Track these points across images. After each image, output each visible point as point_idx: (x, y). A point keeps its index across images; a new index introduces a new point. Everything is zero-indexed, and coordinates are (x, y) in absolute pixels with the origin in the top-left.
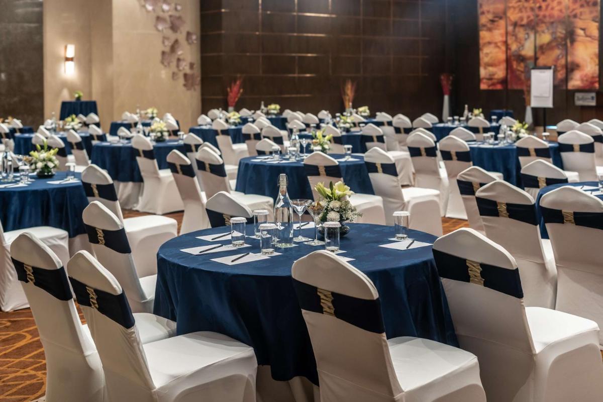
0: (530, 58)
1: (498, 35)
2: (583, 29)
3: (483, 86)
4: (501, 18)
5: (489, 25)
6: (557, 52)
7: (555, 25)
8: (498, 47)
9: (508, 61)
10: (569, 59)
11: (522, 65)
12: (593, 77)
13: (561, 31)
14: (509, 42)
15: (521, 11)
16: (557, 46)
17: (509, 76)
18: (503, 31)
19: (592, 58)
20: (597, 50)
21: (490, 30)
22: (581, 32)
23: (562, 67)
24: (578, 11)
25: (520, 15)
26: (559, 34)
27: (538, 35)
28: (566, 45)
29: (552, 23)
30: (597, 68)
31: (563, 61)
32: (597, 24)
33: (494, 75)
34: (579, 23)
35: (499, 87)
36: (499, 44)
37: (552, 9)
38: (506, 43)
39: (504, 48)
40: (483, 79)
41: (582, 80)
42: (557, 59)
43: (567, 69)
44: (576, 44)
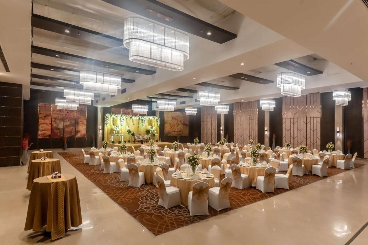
0: (61, 129)
1: (48, 121)
2: (81, 122)
3: (39, 137)
4: (49, 116)
5: (43, 118)
6: (72, 127)
7: (71, 120)
8: (48, 125)
9: (52, 129)
10: (76, 129)
11: (58, 131)
12: (84, 134)
13: (73, 122)
14: (53, 123)
15: (58, 115)
16: (72, 126)
17: (52, 134)
18: (50, 120)
19: (84, 130)
20: (86, 127)
21: (44, 119)
22: (81, 123)
23: (74, 132)
24: (80, 117)
25: (58, 116)
26: (73, 123)
27: (65, 122)
28: (75, 125)
29: (71, 119)
30: (86, 132)
31: (74, 130)
32: (86, 121)
33: (46, 133)
34: (80, 120)
35: (48, 137)
36: (48, 124)
37: (71, 115)
38: (51, 124)
39: (50, 125)
40: (40, 135)
41: (81, 135)
42: (72, 129)
43: (75, 132)
44: (79, 126)
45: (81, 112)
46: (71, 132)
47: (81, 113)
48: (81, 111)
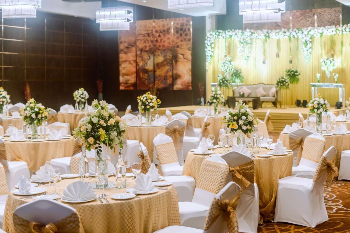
0: (151, 71)
1: (131, 56)
2: (183, 55)
3: (122, 88)
4: (133, 46)
5: (125, 50)
6: (167, 68)
7: (166, 51)
8: (131, 63)
9: (137, 72)
10: (174, 72)
11: (146, 75)
12: (188, 83)
13: (169, 55)
14: (138, 61)
15: (145, 42)
16: (167, 64)
17: (138, 82)
18: (134, 54)
19: (187, 72)
20: (190, 67)
21: (126, 53)
22: (181, 56)
23: (170, 76)
24: (180, 43)
25: (144, 44)
26: (168, 57)
27: (155, 57)
28: (173, 62)
29: (164, 50)
30: (191, 77)
31: (170, 73)
32: (190, 52)
33: (128, 81)
34: (180, 51)
35: (132, 88)
36: (132, 62)
37: (164, 42)
38: (136, 61)
39: (134, 65)
40: (121, 83)
41: (182, 84)
42: (167, 72)
43: (173, 78)
44: (178, 63)
45: (182, 32)
46: (166, 78)
47: (181, 35)
48: (181, 30)
